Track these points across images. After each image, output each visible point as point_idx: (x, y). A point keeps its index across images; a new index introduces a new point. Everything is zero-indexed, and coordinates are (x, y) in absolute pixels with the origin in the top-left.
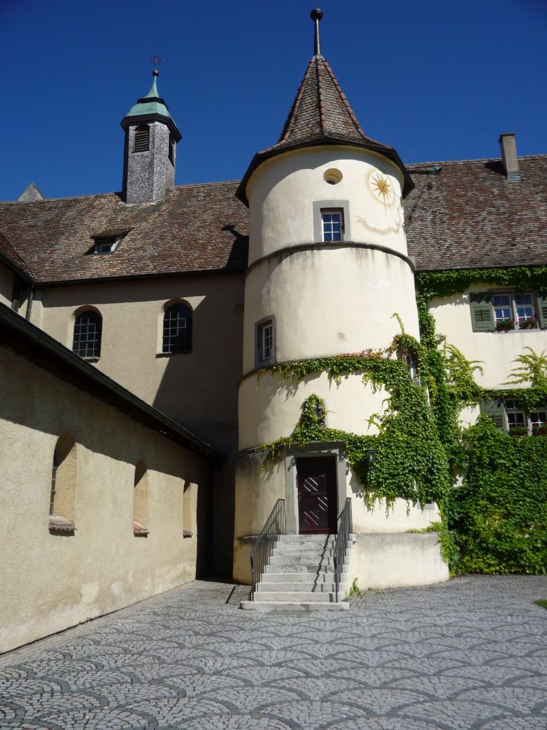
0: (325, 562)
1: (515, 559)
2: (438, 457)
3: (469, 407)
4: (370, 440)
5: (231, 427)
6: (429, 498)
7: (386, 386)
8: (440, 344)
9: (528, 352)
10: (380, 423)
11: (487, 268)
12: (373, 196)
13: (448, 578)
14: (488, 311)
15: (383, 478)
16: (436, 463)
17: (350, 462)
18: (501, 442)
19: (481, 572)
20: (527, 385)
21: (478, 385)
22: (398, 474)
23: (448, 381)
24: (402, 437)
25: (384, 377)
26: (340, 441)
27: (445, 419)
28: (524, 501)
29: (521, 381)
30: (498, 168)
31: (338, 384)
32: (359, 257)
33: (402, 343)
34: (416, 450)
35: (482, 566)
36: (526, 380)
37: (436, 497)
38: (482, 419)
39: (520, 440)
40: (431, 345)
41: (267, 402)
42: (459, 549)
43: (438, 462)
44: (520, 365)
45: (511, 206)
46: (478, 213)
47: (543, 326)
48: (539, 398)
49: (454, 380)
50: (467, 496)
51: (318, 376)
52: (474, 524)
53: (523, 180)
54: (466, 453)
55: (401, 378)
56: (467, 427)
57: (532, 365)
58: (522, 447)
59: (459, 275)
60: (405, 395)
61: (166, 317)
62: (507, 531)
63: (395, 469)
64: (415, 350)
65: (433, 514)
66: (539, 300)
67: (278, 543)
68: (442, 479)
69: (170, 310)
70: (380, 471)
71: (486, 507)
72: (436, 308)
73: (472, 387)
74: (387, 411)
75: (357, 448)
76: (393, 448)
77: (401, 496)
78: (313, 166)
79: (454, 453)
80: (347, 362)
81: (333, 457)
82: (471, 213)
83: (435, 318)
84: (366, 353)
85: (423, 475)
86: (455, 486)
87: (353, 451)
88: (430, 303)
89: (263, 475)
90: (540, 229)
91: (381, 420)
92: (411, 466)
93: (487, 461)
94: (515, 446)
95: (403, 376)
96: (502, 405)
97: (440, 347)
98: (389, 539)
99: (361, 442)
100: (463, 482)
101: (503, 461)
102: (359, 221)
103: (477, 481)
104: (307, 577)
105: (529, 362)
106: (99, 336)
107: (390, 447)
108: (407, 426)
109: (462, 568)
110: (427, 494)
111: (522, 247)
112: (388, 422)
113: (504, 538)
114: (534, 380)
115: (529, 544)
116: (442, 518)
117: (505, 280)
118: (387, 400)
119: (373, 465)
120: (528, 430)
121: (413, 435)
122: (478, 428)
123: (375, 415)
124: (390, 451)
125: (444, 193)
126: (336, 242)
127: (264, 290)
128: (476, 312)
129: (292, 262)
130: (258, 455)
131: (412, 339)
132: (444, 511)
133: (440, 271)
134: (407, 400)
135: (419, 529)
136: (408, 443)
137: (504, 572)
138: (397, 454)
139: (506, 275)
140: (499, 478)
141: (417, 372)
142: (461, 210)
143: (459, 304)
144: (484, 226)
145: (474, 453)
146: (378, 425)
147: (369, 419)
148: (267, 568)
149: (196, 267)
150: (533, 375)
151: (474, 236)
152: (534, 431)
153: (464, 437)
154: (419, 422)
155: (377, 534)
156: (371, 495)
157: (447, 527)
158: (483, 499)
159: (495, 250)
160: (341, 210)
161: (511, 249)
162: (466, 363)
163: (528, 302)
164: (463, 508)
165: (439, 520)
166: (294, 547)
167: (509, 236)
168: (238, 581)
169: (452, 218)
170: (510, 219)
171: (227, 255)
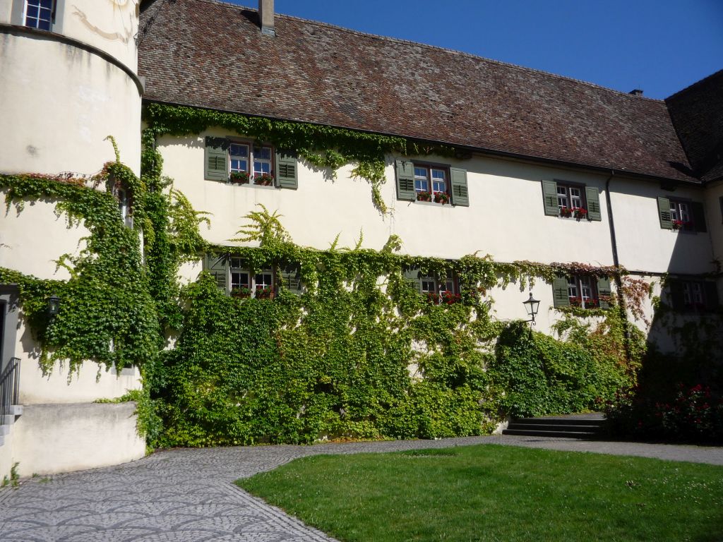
1: (224, 430)
2: (145, 313)
3: (191, 262)
6: (129, 361)
7: (86, 222)
8: (165, 187)
9: (260, 210)
10: (72, 267)
11: (227, 112)
13: (144, 455)
14: (224, 159)
15: (68, 334)
16: (141, 320)
17: (24, 313)
18: (222, 303)
19: (186, 445)
20: (255, 244)
21: (204, 239)
22: (90, 331)
23: (170, 230)
25: (84, 211)
26: (13, 284)
27: (161, 272)
28: (239, 367)
29: (250, 239)
30: (254, 18)
31: (19, 210)
32: (69, 57)
33: (114, 173)
34: (117, 303)
35: (187, 437)
36: (256, 239)
37: (137, 360)
38: (203, 276)
39: (242, 302)
40: (155, 187)
42: (161, 420)
43: (144, 319)
44: (250, 222)
45: (262, 58)
46: (226, 57)
47: (278, 185)
48: (266, 259)
49: (177, 230)
50: (178, 361)
52: (182, 392)
53: (276, 36)
54: (182, 312)
55: (107, 214)
56: (186, 284)
57: (262, 223)
58: (243, 309)
59: (196, 113)
60: (111, 235)
62: (218, 399)
63: (85, 324)
64: (131, 185)
65: (133, 380)
66: (278, 156)
68: (148, 339)
70: (65, 325)
71: (198, 373)
72: (165, 146)
73: (197, 239)
74: (85, 252)
75: (37, 295)
76: (86, 298)
77: (91, 358)
79: (168, 311)
80: (35, 184)
81: (4, 303)
82: (219, 55)
83: (163, 157)
84: (64, 177)
85: (123, 334)
86: (166, 349)
87: (31, 299)
88: (160, 140)
90: (287, 86)
91: (75, 262)
92: (107, 321)
93: (204, 322)
94: (236, 308)
95: (110, 212)
96: (227, 262)
97: (165, 191)
98: (68, 411)
99: (42, 288)
100: (175, 345)
101: (220, 324)
102: (76, 13)
103: (191, 344)
105: (260, 221)
107: (82, 297)
108: (109, 273)
109: (164, 441)
110: (126, 357)
111: (266, 100)
112: (83, 265)
113: (214, 407)
114: (263, 239)
115: (239, 413)
116: (144, 385)
117: (245, 129)
118: (86, 238)
119: (55, 317)
120: (252, 292)
121: (115, 285)
122: (198, 285)
123: (67, 256)
124: (81, 302)
125: (193, 28)
126: (41, 30)
128: (210, 158)
131: (128, 170)
132: (148, 377)
133: (176, 106)
134: (112, 242)
135: (111, 397)
136: (107, 294)
137: (211, 444)
138: (91, 306)
139: (246, 124)
140: (215, 342)
141: (130, 211)
142: (209, 49)
143: (192, 146)
144: (231, 70)
145: (190, 313)
146: (69, 269)
147: (59, 260)
150: (262, 234)
151: (219, 79)
152: (257, 294)
153: (182, 295)
154: (125, 270)
155: (53, 406)
156: (49, 355)
157: (148, 395)
158: (195, 364)
159: (239, 97)
161: (255, 100)
162: (193, 212)
163: (266, 157)
164: (172, 374)
165: (139, 387)
167: (255, 86)
169: (198, 55)
170: (258, 70)
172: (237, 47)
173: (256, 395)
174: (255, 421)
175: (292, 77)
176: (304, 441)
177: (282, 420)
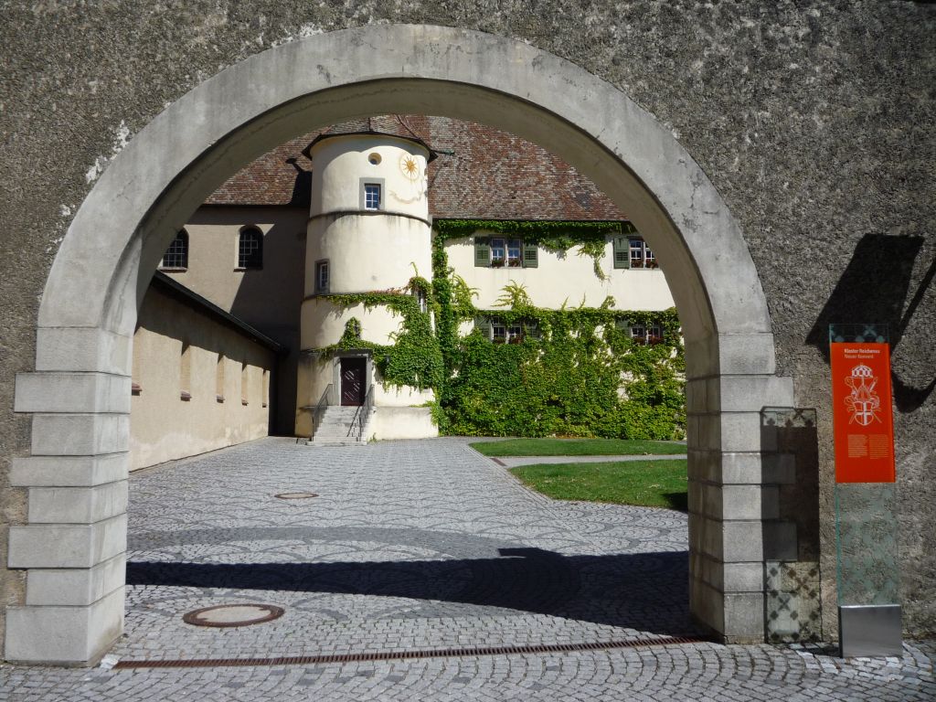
0: (355, 422)
1: (487, 426)
3: (467, 321)
4: (389, 349)
5: (295, 328)
6: (426, 385)
7: (402, 313)
8: (450, 274)
9: (512, 284)
10: (396, 338)
11: (487, 220)
12: (403, 174)
13: (437, 436)
14: (487, 251)
15: (395, 373)
17: (375, 362)
18: (486, 348)
19: (465, 435)
20: (508, 308)
21: (475, 306)
22: (405, 370)
23: (453, 302)
24: (409, 346)
25: (401, 307)
26: (369, 348)
27: (448, 330)
28: (497, 388)
29: (504, 305)
31: (370, 311)
33: (417, 285)
34: (419, 355)
35: (465, 430)
36: (508, 304)
37: (430, 385)
38: (474, 331)
39: (499, 346)
40: (443, 275)
42: (448, 419)
44: (505, 292)
45: (521, 159)
46: (494, 163)
47: (525, 265)
48: (515, 318)
49: (458, 301)
50: (460, 384)
51: (357, 305)
52: (462, 403)
54: (461, 354)
55: (412, 307)
56: (464, 336)
57: (513, 293)
58: (500, 351)
59: (468, 223)
60: (414, 319)
61: (241, 238)
62: (484, 408)
63: (403, 367)
64: (425, 287)
65: (430, 396)
66: (524, 246)
67: (327, 411)
69: (243, 233)
70: (394, 368)
71: (471, 391)
72: (449, 247)
73: (470, 307)
74: (402, 329)
75: (380, 353)
76: (403, 354)
77: (407, 384)
78: (361, 150)
79: (453, 354)
80: (377, 297)
81: (365, 358)
82: (489, 162)
83: (448, 254)
84: (389, 290)
85: (422, 371)
86: (452, 377)
87: (378, 355)
88: (446, 243)
89: (319, 368)
90: (537, 184)
91: (397, 335)
92: (414, 365)
93: (475, 360)
94: (495, 351)
96: (490, 321)
97: (450, 277)
98: (397, 410)
99: (383, 350)
100: (458, 374)
101: (486, 361)
102: (391, 194)
103: (467, 374)
104: (345, 429)
105: (512, 291)
106: (186, 250)
107: (401, 353)
108: (414, 339)
110: (425, 383)
111: (519, 201)
112: (401, 336)
113: (482, 413)
114: (514, 304)
115: (497, 417)
116: (436, 398)
117: (501, 229)
118: (402, 322)
119: (389, 364)
120: (506, 340)
121: (418, 346)
122: (471, 337)
123: (393, 332)
124: (401, 356)
126: (374, 210)
127: (323, 239)
128: (478, 251)
129: (342, 223)
130: (315, 354)
131: (422, 280)
132: (438, 394)
133: (454, 220)
134: (415, 322)
135: (417, 404)
136: (413, 351)
137: (479, 435)
138: (405, 358)
139: (501, 226)
140: (482, 372)
141: (425, 301)
142: (482, 158)
143: (466, 245)
144: (496, 176)
145: (466, 354)
146: (394, 339)
147: (389, 335)
148: (321, 425)
149: (266, 200)
150: (513, 301)
151: (487, 186)
152: (510, 342)
153: (461, 343)
154: (423, 337)
155: (390, 407)
156: (387, 383)
157: (439, 404)
158: (470, 386)
159: (499, 202)
160: (380, 185)
161: (511, 202)
162: (467, 289)
163: (516, 246)
164: (455, 392)
165: (433, 399)
166: (337, 413)
167: (512, 189)
168: (299, 436)
169: (474, 166)
170: (517, 172)
171: (292, 190)
172: (504, 150)
173: (508, 406)
174: (507, 423)
175: (543, 174)
176: (539, 436)
177: (525, 422)
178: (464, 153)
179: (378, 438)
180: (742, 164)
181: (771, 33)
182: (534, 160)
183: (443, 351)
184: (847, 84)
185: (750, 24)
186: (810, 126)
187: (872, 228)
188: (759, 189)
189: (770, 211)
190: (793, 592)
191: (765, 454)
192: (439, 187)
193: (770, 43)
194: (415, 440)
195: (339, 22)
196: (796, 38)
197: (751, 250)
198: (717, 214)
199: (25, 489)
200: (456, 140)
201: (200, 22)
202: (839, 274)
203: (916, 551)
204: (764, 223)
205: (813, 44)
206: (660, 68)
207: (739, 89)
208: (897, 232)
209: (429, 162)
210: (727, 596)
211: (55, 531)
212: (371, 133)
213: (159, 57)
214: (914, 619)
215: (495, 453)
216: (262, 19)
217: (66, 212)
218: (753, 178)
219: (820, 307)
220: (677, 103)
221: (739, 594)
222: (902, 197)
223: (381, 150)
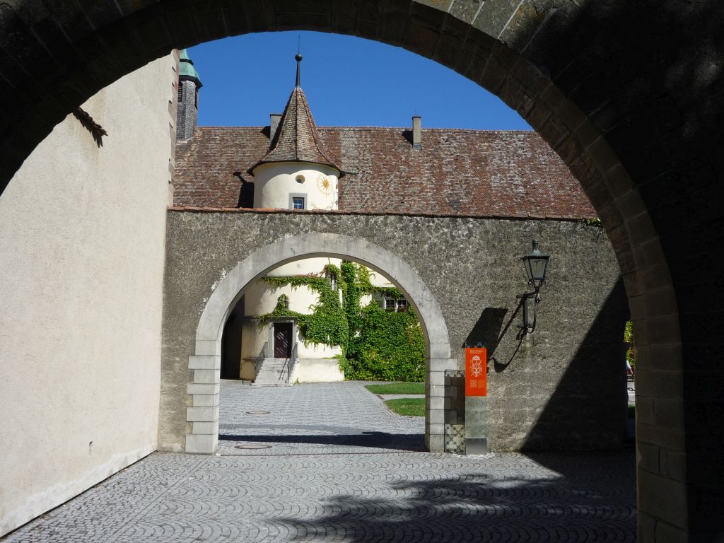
0: (285, 369)
1: (381, 373)
2: (342, 324)
3: (366, 295)
4: (309, 317)
6: (336, 343)
7: (318, 291)
10: (314, 309)
12: (320, 190)
13: (343, 380)
15: (313, 334)
16: (340, 327)
17: (299, 327)
18: (381, 315)
19: (364, 379)
21: (372, 284)
22: (321, 332)
23: (356, 281)
24: (323, 315)
25: (317, 287)
26: (295, 316)
27: (352, 302)
28: (388, 345)
30: (409, 137)
31: (296, 289)
33: (328, 269)
34: (330, 321)
35: (364, 376)
37: (339, 343)
38: (372, 303)
39: (390, 314)
41: (261, 295)
42: (351, 368)
45: (409, 172)
46: (389, 175)
49: (360, 280)
50: (360, 342)
51: (286, 285)
52: (362, 356)
53: (422, 150)
54: (362, 320)
55: (325, 287)
56: (364, 306)
58: (391, 318)
60: (327, 295)
62: (378, 360)
63: (319, 330)
64: (336, 272)
65: (338, 350)
67: (264, 361)
70: (312, 331)
71: (369, 347)
73: (369, 285)
74: (318, 303)
75: (303, 320)
77: (321, 342)
78: (290, 173)
79: (355, 320)
80: (300, 279)
81: (292, 324)
82: (385, 175)
84: (310, 274)
85: (333, 333)
86: (355, 337)
87: (301, 322)
89: (258, 330)
90: (420, 192)
91: (315, 307)
92: (327, 329)
93: (372, 324)
94: (387, 317)
95: (327, 286)
96: (384, 295)
98: (314, 361)
99: (304, 317)
100: (360, 335)
101: (380, 325)
102: (312, 205)
103: (366, 334)
104: (277, 375)
107: (318, 320)
108: (327, 310)
110: (334, 342)
111: (407, 205)
112: (318, 308)
113: (377, 363)
115: (388, 366)
116: (344, 353)
118: (318, 297)
119: (309, 328)
120: (396, 309)
121: (330, 315)
122: (370, 307)
123: (312, 305)
124: (317, 322)
130: (255, 320)
131: (334, 267)
132: (345, 349)
134: (328, 298)
135: (329, 357)
136: (326, 318)
137: (375, 379)
138: (321, 323)
140: (377, 333)
141: (335, 282)
142: (379, 171)
144: (390, 186)
145: (366, 320)
147: (309, 307)
151: (383, 194)
152: (399, 311)
153: (362, 312)
155: (309, 359)
156: (307, 341)
157: (345, 356)
158: (368, 343)
159: (392, 206)
160: (303, 198)
161: (400, 206)
162: (367, 272)
164: (357, 348)
165: (341, 353)
166: (272, 363)
167: (402, 195)
168: (243, 379)
169: (373, 178)
170: (406, 182)
171: (238, 197)
172: (396, 165)
173: (396, 359)
174: (396, 371)
175: (425, 184)
176: (419, 381)
177: (408, 371)
178: (366, 167)
179: (300, 381)
180: (441, 282)
181: (454, 234)
182: (419, 173)
183: (348, 317)
184: (481, 252)
185: (446, 230)
186: (466, 268)
187: (489, 306)
188: (446, 291)
189: (451, 299)
190: (455, 435)
191: (446, 386)
192: (347, 194)
193: (453, 237)
194: (327, 383)
195: (298, 233)
196: (463, 235)
197: (443, 313)
198: (431, 301)
199: (192, 395)
200: (361, 157)
201: (250, 233)
202: (475, 322)
203: (501, 421)
204: (448, 304)
205: (470, 237)
206: (412, 248)
207: (441, 255)
208: (498, 307)
209: (339, 178)
210: (431, 436)
211: (202, 409)
212: (298, 160)
213: (236, 246)
214: (499, 446)
215: (378, 392)
216: (272, 232)
217: (205, 301)
218: (445, 287)
219: (468, 334)
220: (418, 261)
221: (435, 435)
222: (500, 294)
223: (304, 173)
